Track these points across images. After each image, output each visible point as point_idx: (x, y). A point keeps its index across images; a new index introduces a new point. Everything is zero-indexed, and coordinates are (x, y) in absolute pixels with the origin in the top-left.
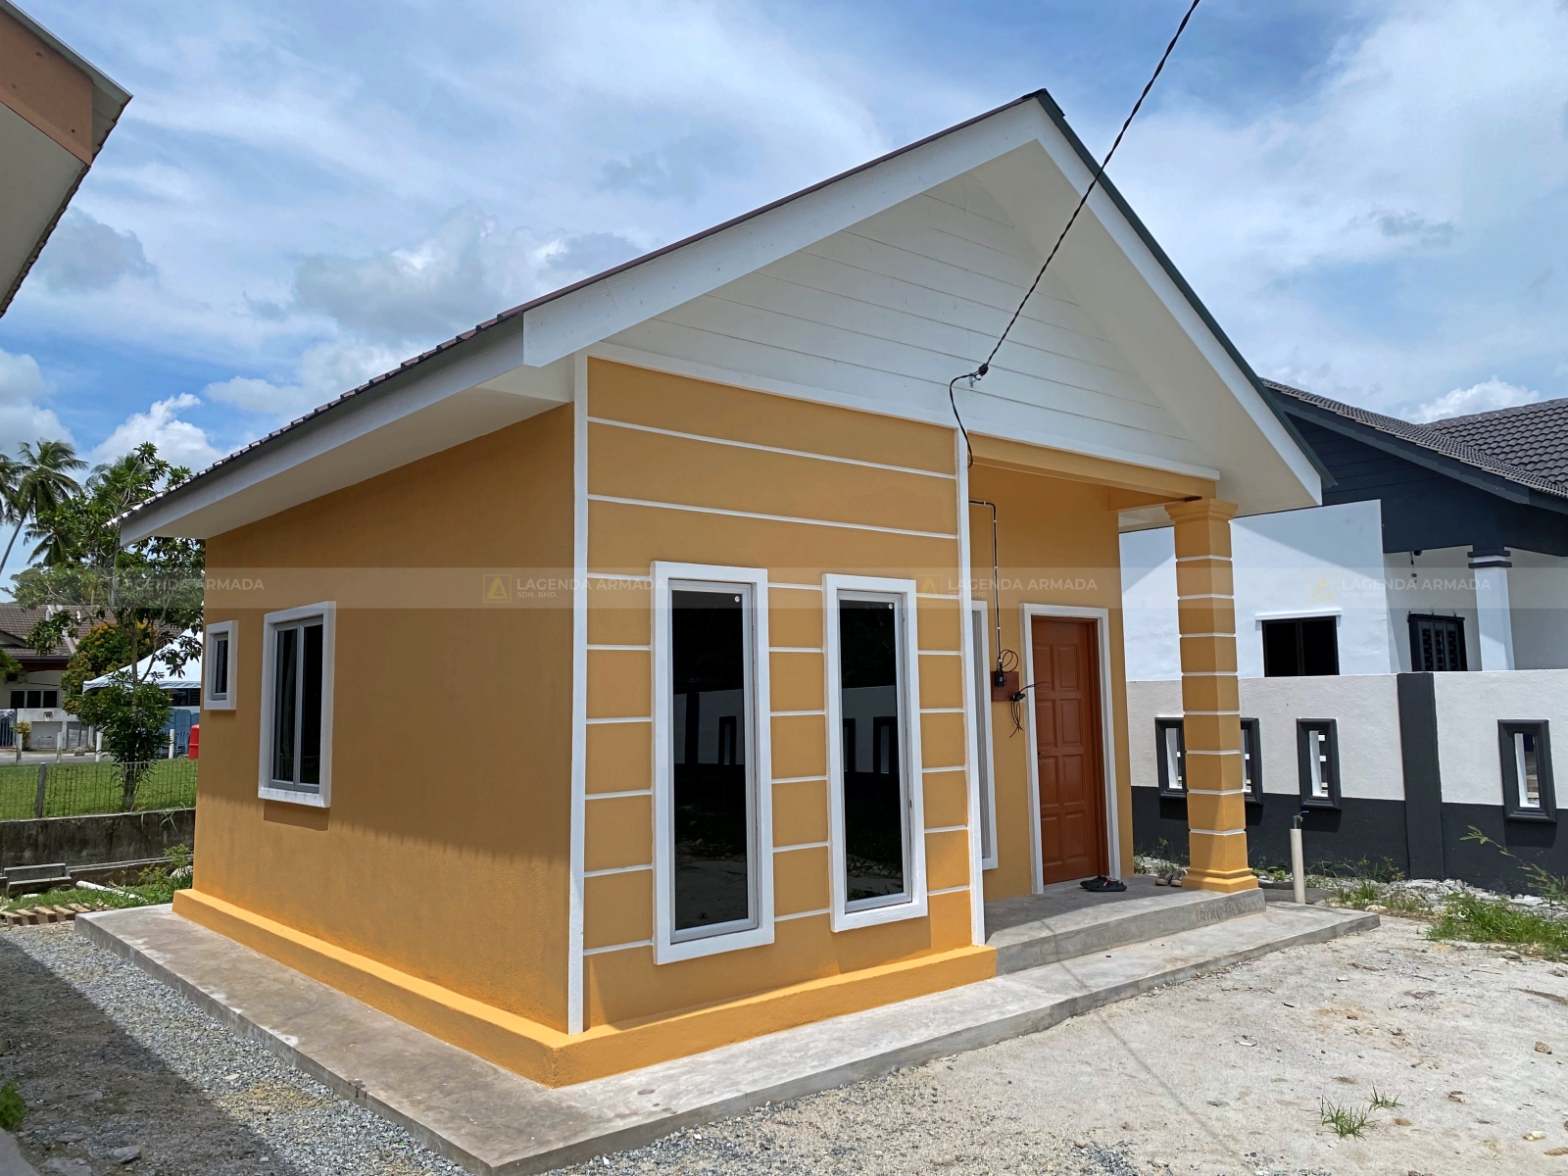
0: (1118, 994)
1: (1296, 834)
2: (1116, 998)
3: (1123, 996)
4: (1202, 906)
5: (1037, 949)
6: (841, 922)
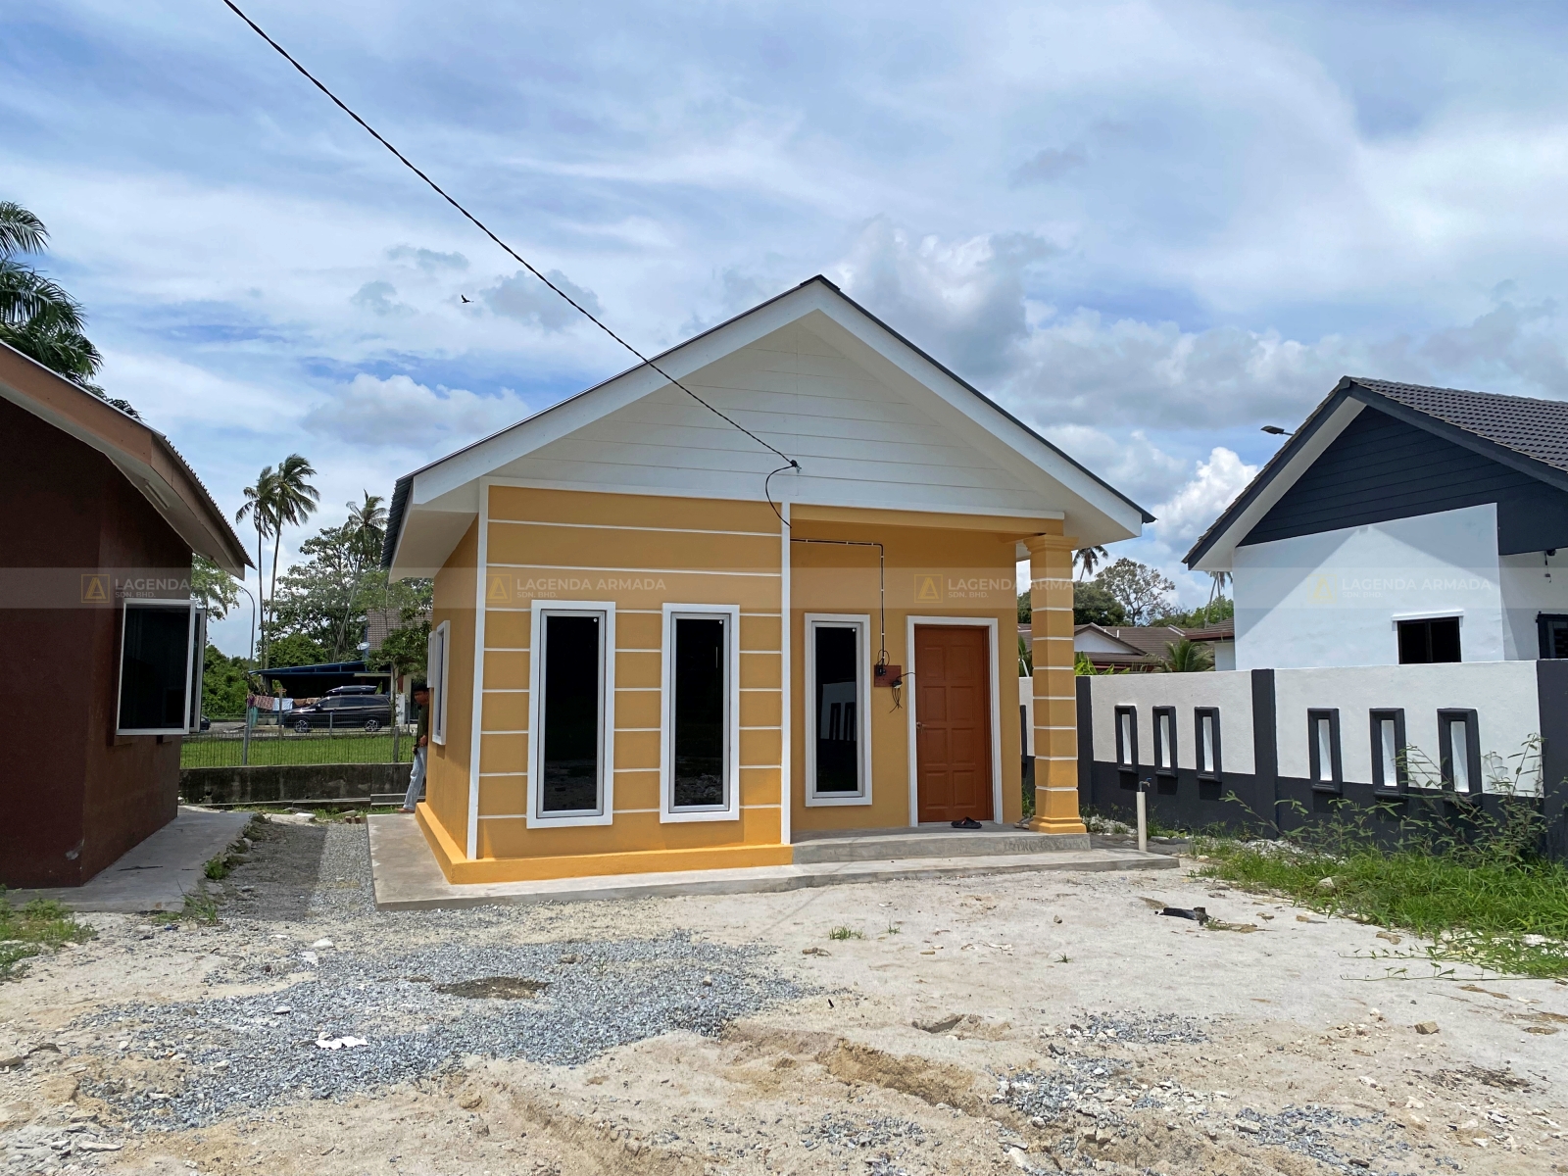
0: (855, 878)
1: (1141, 796)
2: (853, 881)
3: (859, 880)
4: (1012, 840)
5: (832, 851)
6: (666, 817)
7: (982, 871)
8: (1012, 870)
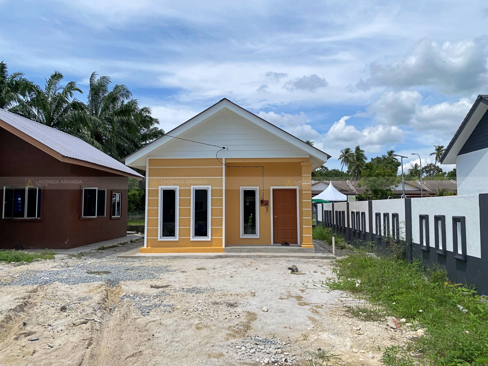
0: (233, 257)
5: (235, 250)
6: (192, 239)
7: (270, 257)
8: (280, 257)
